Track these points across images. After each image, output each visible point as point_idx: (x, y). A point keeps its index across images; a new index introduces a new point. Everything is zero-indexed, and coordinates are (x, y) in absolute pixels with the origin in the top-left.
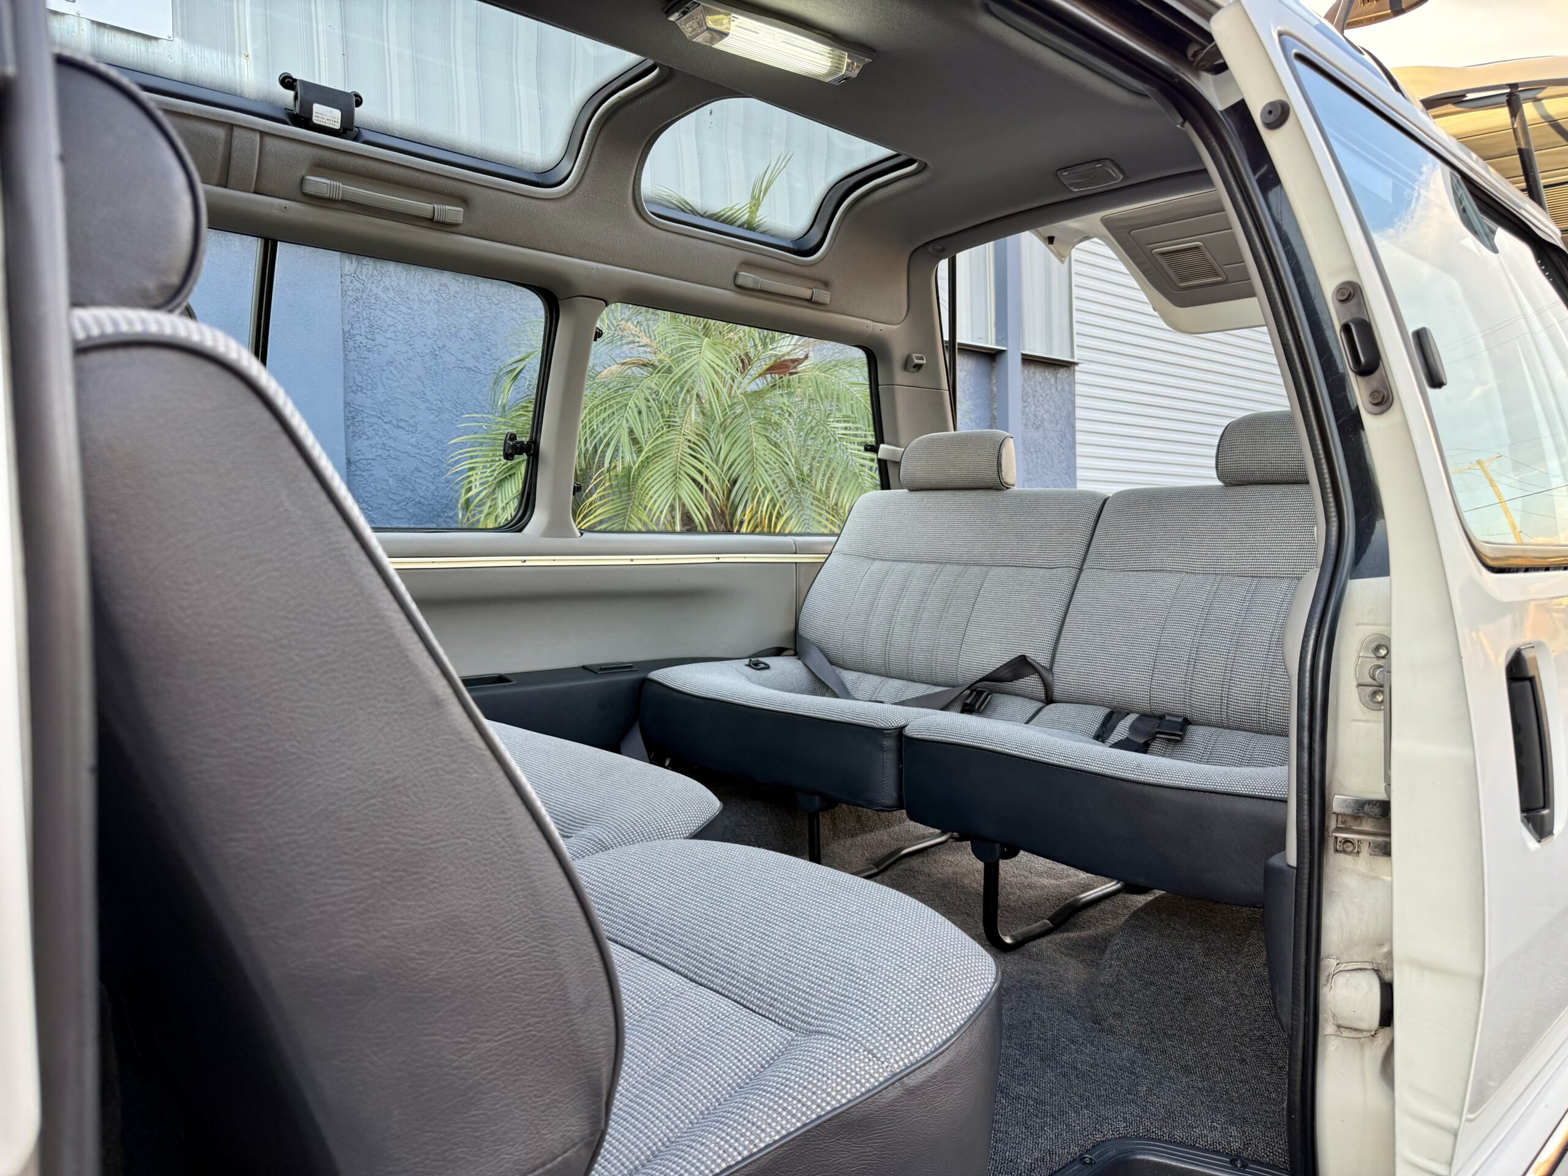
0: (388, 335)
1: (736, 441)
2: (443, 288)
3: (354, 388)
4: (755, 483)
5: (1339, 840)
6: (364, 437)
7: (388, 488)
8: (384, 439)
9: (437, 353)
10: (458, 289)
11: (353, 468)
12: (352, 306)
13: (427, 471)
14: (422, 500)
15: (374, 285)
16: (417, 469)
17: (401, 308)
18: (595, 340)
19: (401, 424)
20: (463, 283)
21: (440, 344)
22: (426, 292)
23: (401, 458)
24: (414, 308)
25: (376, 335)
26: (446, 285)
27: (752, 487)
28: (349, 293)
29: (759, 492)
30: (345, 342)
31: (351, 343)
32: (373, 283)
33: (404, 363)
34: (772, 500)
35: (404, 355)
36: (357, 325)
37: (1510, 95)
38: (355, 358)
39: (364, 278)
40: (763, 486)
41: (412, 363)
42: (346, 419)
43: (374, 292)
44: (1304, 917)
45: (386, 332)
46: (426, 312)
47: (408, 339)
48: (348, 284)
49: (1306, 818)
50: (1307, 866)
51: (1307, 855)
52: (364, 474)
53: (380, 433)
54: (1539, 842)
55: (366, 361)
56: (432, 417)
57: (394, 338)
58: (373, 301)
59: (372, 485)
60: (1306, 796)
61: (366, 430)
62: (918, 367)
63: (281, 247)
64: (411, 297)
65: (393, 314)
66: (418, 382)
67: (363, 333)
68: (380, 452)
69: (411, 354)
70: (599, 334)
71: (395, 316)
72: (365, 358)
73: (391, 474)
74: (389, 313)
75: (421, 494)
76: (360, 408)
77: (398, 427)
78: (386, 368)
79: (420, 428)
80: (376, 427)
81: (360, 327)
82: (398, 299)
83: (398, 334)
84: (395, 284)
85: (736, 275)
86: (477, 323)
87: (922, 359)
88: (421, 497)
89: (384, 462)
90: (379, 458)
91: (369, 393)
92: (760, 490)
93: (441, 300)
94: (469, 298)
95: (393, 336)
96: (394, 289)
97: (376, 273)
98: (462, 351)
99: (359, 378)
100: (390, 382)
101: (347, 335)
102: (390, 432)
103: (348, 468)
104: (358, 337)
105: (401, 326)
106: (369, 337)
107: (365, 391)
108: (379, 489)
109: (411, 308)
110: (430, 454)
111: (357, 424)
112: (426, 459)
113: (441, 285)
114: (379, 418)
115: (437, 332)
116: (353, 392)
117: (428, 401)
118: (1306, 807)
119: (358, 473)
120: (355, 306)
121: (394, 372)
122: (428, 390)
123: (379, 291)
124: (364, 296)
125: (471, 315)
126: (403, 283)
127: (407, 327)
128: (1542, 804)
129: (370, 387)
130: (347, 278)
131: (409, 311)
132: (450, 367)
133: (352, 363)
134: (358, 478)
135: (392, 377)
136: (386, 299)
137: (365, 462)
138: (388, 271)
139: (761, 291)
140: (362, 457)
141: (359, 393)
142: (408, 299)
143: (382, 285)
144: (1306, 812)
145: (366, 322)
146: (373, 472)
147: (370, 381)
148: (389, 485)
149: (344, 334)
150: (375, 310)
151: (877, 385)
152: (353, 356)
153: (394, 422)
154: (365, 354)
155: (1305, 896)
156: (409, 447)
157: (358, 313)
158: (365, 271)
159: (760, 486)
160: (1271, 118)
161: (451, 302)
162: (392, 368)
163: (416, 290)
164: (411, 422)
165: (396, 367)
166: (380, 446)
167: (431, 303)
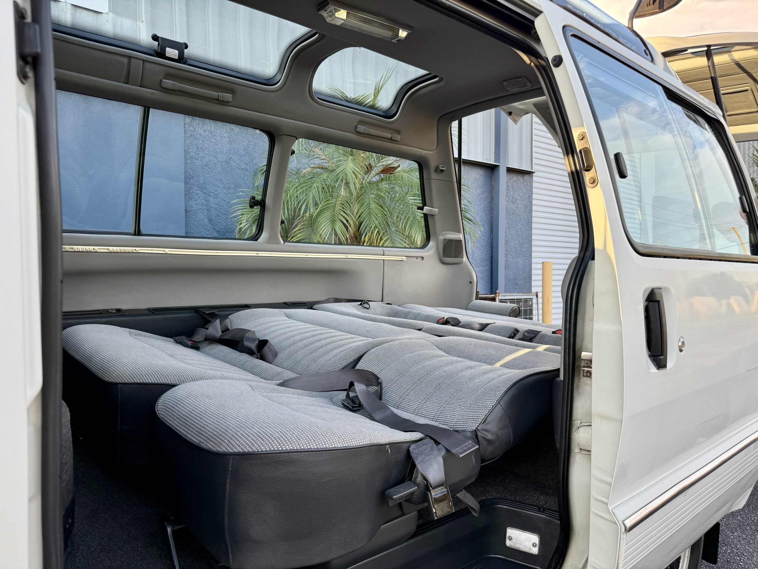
0: (206, 152)
1: (363, 204)
2: (232, 131)
3: (189, 177)
4: (371, 224)
5: (585, 371)
6: (193, 200)
7: (204, 223)
8: (203, 201)
9: (228, 161)
10: (238, 131)
11: (188, 214)
12: (189, 139)
13: (223, 217)
14: (220, 230)
15: (199, 129)
16: (218, 215)
17: (212, 140)
18: (291, 155)
19: (211, 194)
20: (241, 128)
21: (229, 157)
22: (224, 132)
23: (211, 210)
24: (218, 140)
25: (200, 152)
26: (232, 129)
27: (369, 226)
28: (188, 132)
29: (373, 228)
30: (185, 155)
31: (188, 156)
32: (199, 128)
33: (212, 166)
34: (378, 232)
35: (213, 162)
36: (191, 147)
37: (707, 51)
38: (190, 162)
39: (195, 125)
40: (374, 225)
41: (216, 166)
42: (185, 191)
43: (199, 132)
44: (566, 402)
45: (204, 151)
46: (223, 142)
47: (215, 154)
48: (187, 128)
49: (567, 360)
50: (567, 380)
51: (567, 375)
52: (193, 217)
53: (201, 198)
54: (658, 369)
55: (195, 164)
56: (225, 191)
57: (208, 154)
58: (199, 136)
59: (197, 222)
60: (567, 351)
61: (195, 196)
62: (442, 171)
63: (151, 110)
64: (216, 135)
65: (208, 143)
66: (219, 175)
67: (194, 151)
68: (201, 207)
69: (216, 161)
70: (293, 152)
71: (209, 144)
72: (195, 163)
73: (206, 217)
74: (206, 142)
75: (220, 227)
76: (192, 186)
77: (209, 195)
78: (204, 168)
79: (220, 196)
80: (199, 195)
81: (193, 148)
82: (210, 136)
83: (210, 152)
84: (209, 128)
85: (356, 127)
86: (247, 147)
87: (444, 167)
88: (219, 228)
89: (203, 211)
90: (200, 210)
91: (196, 179)
92: (373, 227)
93: (231, 137)
94: (243, 136)
95: (208, 153)
96: (208, 131)
97: (200, 123)
98: (240, 161)
99: (192, 172)
100: (205, 174)
101: (187, 152)
102: (206, 198)
103: (186, 214)
104: (191, 153)
105: (212, 148)
106: (197, 153)
107: (194, 178)
108: (200, 224)
109: (216, 140)
110: (224, 208)
111: (190, 194)
112: (222, 211)
113: (231, 129)
114: (201, 191)
115: (228, 152)
116: (189, 178)
117: (223, 183)
118: (567, 355)
119: (190, 216)
120: (190, 139)
121: (208, 170)
122: (223, 179)
123: (202, 132)
124: (195, 134)
125: (244, 144)
126: (213, 128)
127: (214, 149)
128: (660, 354)
129: (196, 176)
130: (187, 125)
131: (215, 141)
132: (234, 168)
133: (189, 165)
134: (191, 219)
135: (207, 172)
136: (205, 135)
137: (194, 211)
138: (206, 122)
139: (368, 134)
140: (192, 209)
141: (191, 179)
142: (215, 135)
143: (203, 129)
144: (567, 357)
145: (195, 146)
146: (198, 216)
147: (197, 174)
148: (204, 222)
149: (185, 151)
150: (200, 140)
151: (423, 179)
152: (189, 162)
153: (208, 193)
154: (195, 161)
155: (566, 393)
156: (214, 205)
157: (192, 142)
158: (195, 122)
159: (373, 225)
160: (555, 62)
161: (235, 137)
162: (207, 168)
163: (219, 132)
164: (215, 193)
165: (209, 168)
166: (200, 204)
167: (226, 138)
